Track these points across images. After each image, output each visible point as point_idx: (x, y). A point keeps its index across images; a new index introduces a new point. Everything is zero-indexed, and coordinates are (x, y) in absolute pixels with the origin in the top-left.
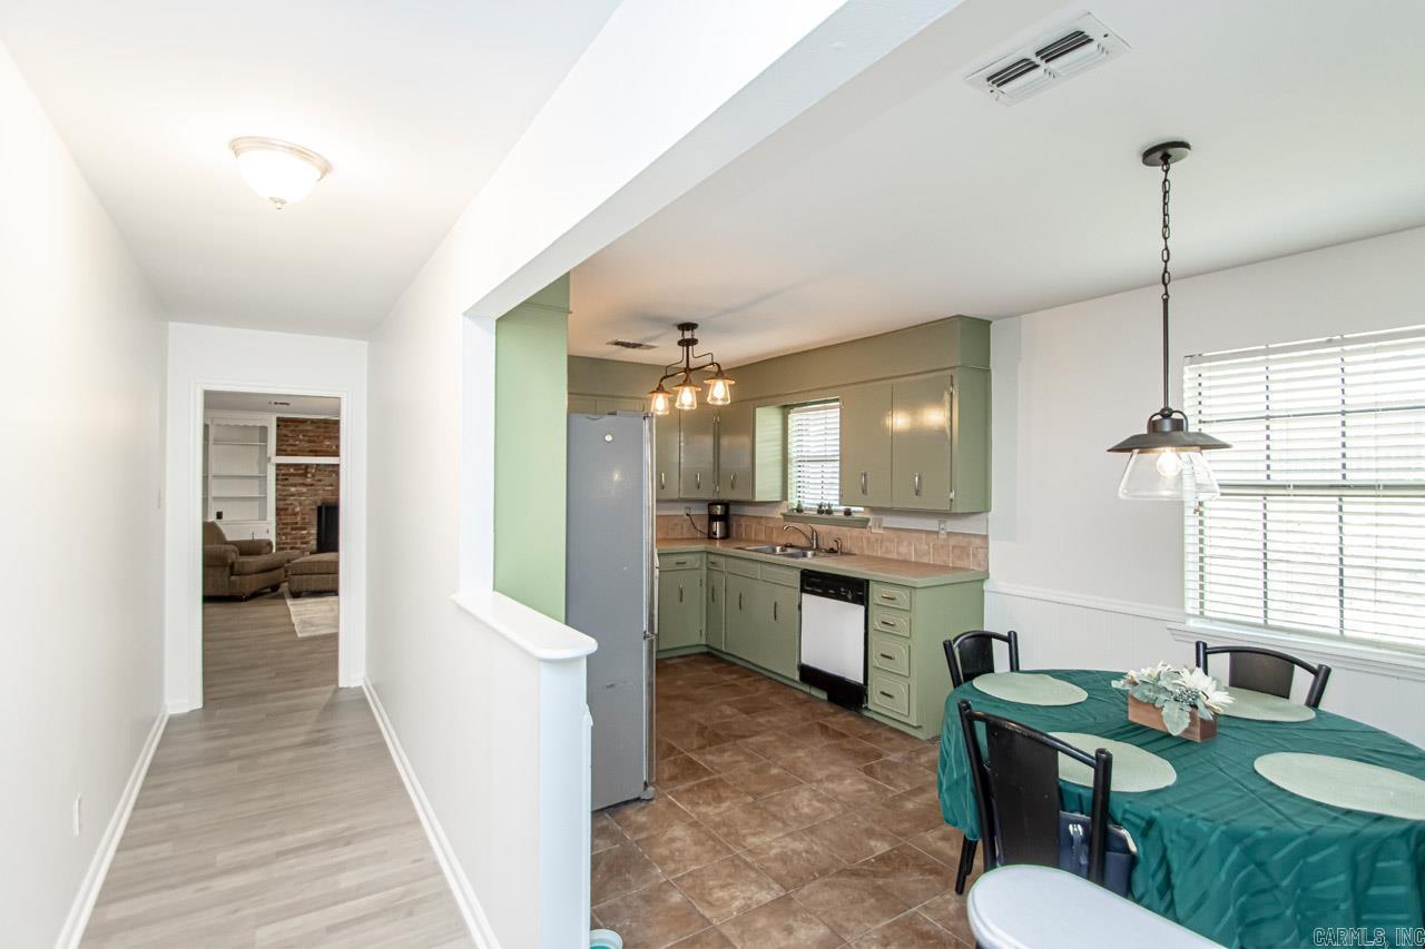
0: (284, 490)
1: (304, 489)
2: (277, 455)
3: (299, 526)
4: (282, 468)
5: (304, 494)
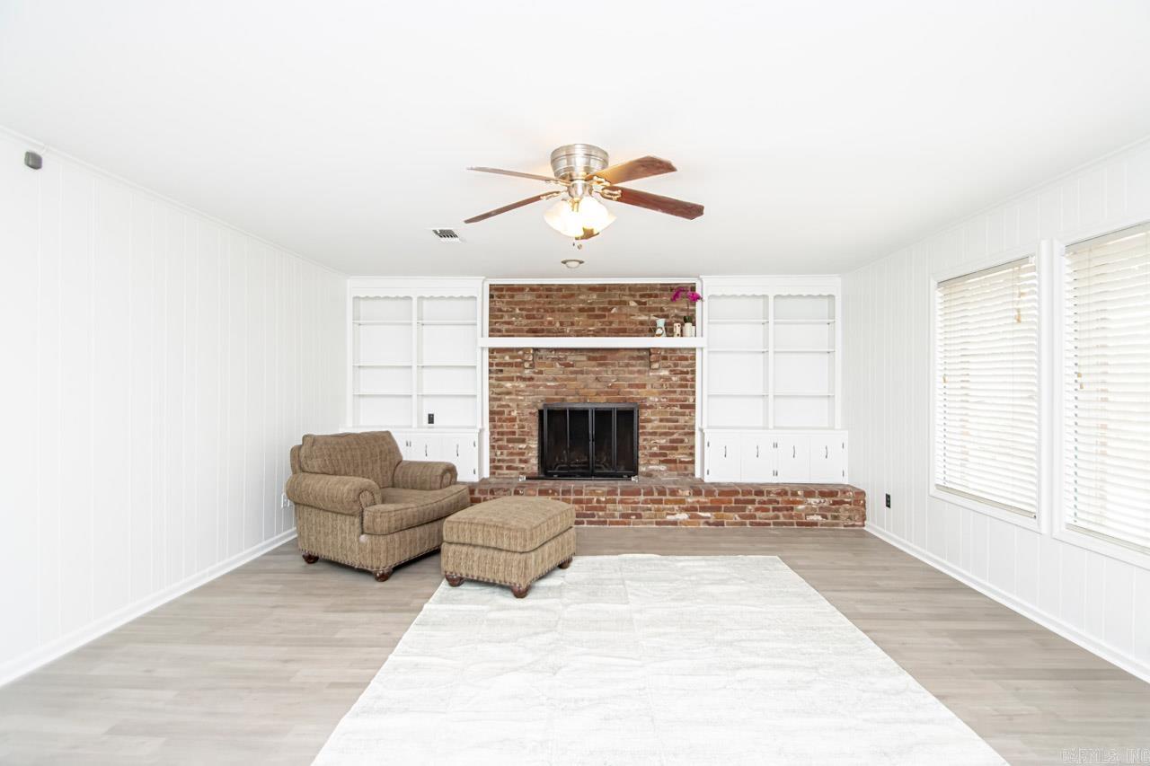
0: (498, 386)
1: (522, 385)
2: (490, 336)
3: (517, 436)
4: (495, 354)
5: (523, 391)
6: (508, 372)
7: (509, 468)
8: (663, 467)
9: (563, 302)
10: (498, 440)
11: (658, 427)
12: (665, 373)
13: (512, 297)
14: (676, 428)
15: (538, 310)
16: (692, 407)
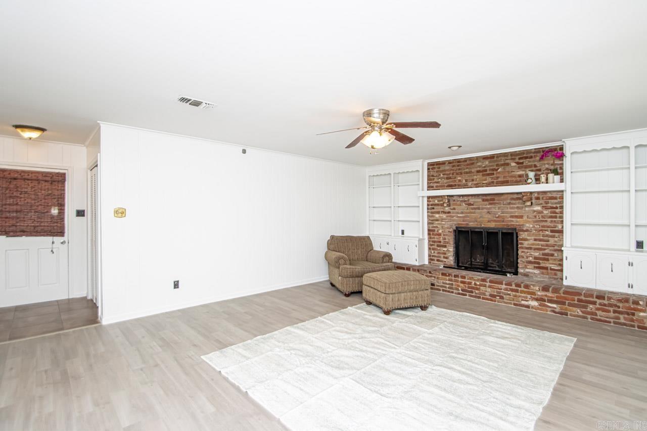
0: (432, 216)
1: (444, 216)
2: (428, 190)
3: (442, 244)
4: (430, 199)
5: (445, 219)
6: (437, 209)
7: (438, 260)
8: (537, 271)
9: (467, 168)
10: (432, 245)
11: (533, 244)
12: (538, 208)
13: (439, 168)
14: (547, 245)
15: (453, 174)
16: (561, 232)
